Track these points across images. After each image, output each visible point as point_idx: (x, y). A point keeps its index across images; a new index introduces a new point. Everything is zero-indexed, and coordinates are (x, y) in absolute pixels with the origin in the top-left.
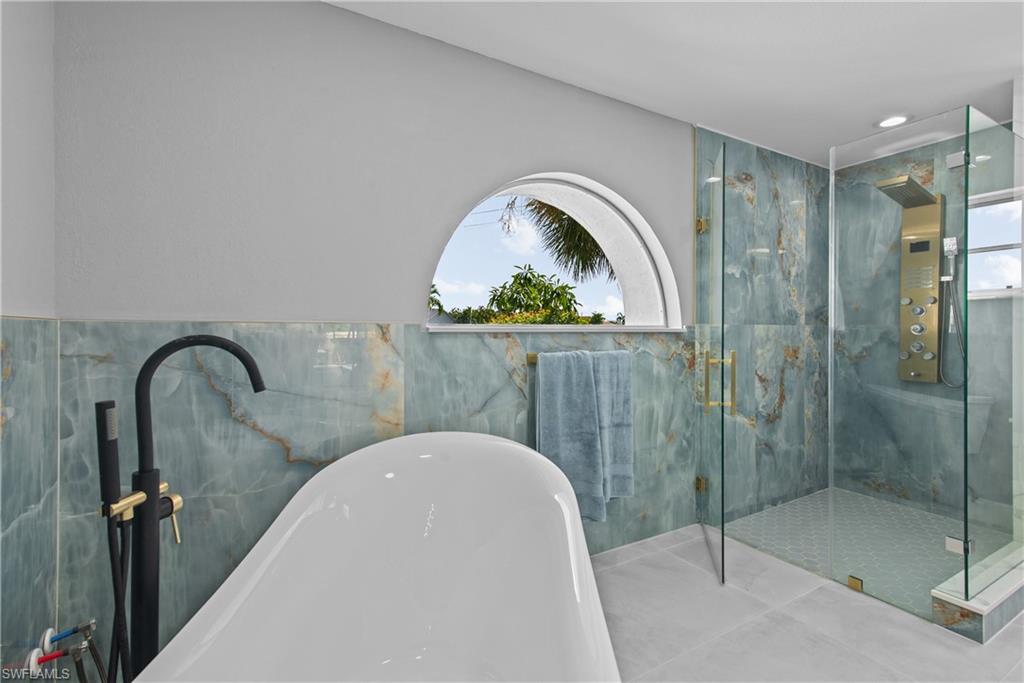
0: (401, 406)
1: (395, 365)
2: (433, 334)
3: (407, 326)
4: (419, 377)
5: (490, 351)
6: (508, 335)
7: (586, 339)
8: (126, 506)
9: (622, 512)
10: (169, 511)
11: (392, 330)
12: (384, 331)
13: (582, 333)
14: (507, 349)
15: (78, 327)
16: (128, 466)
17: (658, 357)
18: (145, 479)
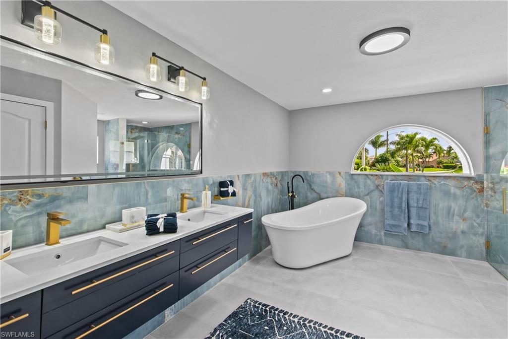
0: (344, 191)
1: (343, 181)
2: (352, 175)
3: (346, 172)
4: (348, 184)
5: (370, 179)
6: (376, 175)
7: (410, 177)
8: (290, 194)
9: (431, 241)
10: (295, 197)
11: (342, 173)
12: (340, 173)
13: (408, 176)
14: (376, 179)
15: (291, 171)
16: (291, 189)
17: (454, 186)
18: (292, 192)
